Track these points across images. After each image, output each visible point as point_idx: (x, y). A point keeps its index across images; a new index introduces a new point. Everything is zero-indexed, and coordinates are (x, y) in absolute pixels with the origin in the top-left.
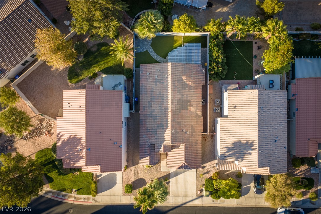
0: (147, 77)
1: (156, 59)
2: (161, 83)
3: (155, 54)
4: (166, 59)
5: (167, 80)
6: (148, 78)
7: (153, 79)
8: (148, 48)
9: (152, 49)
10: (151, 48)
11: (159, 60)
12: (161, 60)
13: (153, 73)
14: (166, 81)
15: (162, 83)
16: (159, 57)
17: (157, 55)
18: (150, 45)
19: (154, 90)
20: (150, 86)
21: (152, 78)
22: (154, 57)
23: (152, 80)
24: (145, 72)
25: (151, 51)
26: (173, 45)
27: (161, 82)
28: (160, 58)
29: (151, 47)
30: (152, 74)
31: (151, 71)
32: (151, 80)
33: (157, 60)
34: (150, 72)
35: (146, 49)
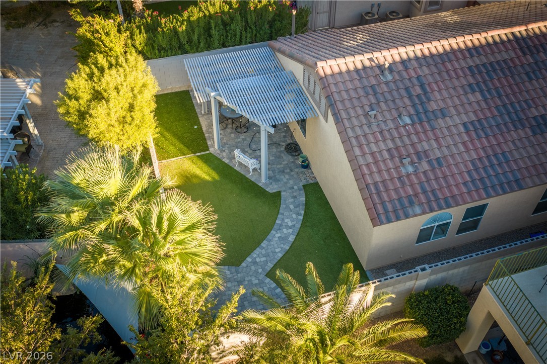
0: (425, 166)
1: (298, 226)
2: (425, 93)
3: (275, 235)
4: (280, 192)
5: (401, 68)
6: (429, 162)
7: (423, 136)
8: (256, 272)
9: (254, 255)
10: (249, 259)
11: (298, 214)
12: (292, 207)
13: (393, 140)
14: (406, 69)
15: (422, 86)
16: (280, 216)
17: (275, 227)
18: (233, 269)
19: (474, 118)
20: (464, 144)
21: (420, 141)
22: (292, 238)
23: (428, 140)
24: (403, 184)
25: (267, 255)
26: (205, 182)
27: (418, 90)
28: (286, 213)
29: (244, 264)
30: (399, 143)
31: (386, 155)
32: (430, 145)
33: (297, 220)
34: (392, 157)
35: (261, 283)
